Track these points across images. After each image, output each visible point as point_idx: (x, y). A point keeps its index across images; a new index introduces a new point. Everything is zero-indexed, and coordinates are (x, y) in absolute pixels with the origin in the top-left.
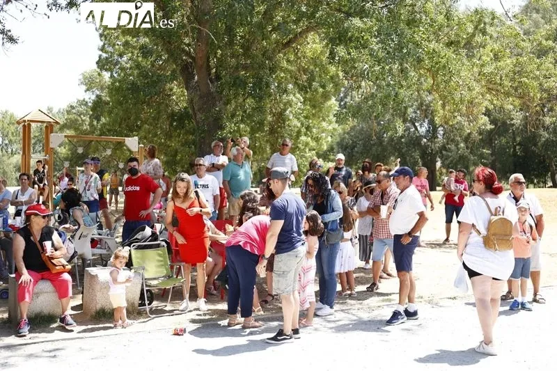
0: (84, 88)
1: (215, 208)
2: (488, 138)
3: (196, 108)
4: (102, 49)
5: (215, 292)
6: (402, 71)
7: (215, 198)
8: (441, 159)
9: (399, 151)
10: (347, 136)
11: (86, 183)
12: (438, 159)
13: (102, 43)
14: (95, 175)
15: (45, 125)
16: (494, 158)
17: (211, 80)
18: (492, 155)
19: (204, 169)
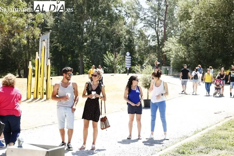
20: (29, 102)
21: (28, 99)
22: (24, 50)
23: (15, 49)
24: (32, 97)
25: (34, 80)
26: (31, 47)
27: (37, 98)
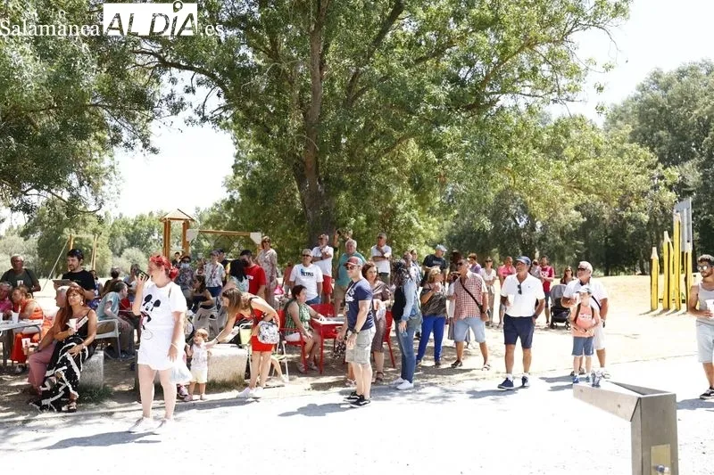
0: (226, 189)
1: (318, 293)
2: (582, 232)
3: (307, 206)
4: (237, 156)
5: (315, 368)
6: (484, 171)
7: (318, 284)
8: (539, 250)
9: (502, 242)
10: (455, 230)
11: (212, 271)
12: (536, 250)
13: (236, 151)
14: (220, 265)
15: (183, 222)
16: (586, 249)
17: (319, 180)
18: (585, 246)
19: (310, 259)
20: (655, 316)
21: (652, 310)
22: (648, 229)
23: (632, 229)
24: (661, 307)
25: (662, 279)
26: (660, 224)
27: (669, 309)
